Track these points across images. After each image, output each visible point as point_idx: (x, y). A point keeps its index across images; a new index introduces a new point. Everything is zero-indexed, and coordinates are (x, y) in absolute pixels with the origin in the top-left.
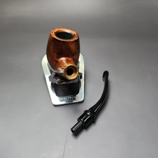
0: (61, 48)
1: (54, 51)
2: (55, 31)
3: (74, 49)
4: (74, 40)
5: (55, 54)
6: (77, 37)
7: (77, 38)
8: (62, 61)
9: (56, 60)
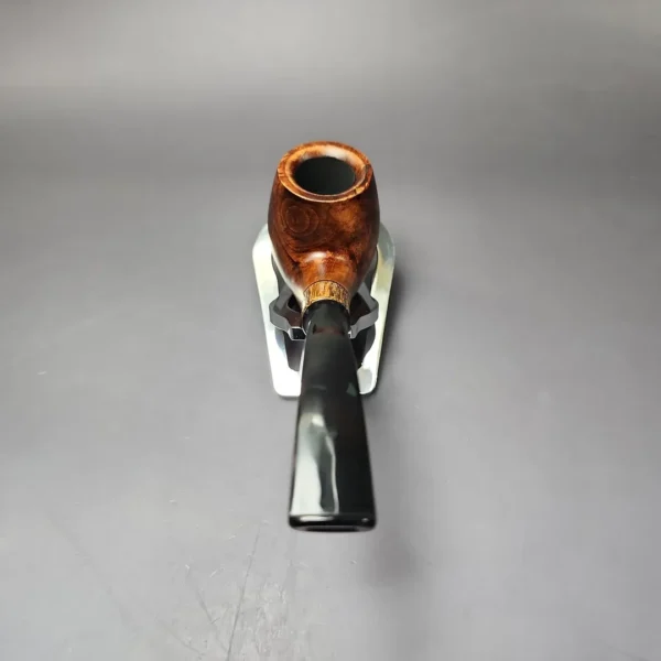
0: (308, 222)
1: (287, 230)
2: (294, 158)
3: (352, 223)
4: (351, 196)
5: (289, 238)
6: (363, 184)
7: (363, 189)
8: (310, 264)
9: (294, 257)
